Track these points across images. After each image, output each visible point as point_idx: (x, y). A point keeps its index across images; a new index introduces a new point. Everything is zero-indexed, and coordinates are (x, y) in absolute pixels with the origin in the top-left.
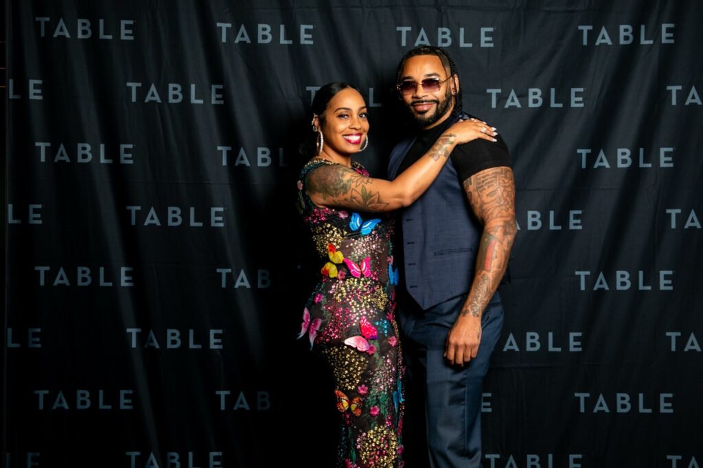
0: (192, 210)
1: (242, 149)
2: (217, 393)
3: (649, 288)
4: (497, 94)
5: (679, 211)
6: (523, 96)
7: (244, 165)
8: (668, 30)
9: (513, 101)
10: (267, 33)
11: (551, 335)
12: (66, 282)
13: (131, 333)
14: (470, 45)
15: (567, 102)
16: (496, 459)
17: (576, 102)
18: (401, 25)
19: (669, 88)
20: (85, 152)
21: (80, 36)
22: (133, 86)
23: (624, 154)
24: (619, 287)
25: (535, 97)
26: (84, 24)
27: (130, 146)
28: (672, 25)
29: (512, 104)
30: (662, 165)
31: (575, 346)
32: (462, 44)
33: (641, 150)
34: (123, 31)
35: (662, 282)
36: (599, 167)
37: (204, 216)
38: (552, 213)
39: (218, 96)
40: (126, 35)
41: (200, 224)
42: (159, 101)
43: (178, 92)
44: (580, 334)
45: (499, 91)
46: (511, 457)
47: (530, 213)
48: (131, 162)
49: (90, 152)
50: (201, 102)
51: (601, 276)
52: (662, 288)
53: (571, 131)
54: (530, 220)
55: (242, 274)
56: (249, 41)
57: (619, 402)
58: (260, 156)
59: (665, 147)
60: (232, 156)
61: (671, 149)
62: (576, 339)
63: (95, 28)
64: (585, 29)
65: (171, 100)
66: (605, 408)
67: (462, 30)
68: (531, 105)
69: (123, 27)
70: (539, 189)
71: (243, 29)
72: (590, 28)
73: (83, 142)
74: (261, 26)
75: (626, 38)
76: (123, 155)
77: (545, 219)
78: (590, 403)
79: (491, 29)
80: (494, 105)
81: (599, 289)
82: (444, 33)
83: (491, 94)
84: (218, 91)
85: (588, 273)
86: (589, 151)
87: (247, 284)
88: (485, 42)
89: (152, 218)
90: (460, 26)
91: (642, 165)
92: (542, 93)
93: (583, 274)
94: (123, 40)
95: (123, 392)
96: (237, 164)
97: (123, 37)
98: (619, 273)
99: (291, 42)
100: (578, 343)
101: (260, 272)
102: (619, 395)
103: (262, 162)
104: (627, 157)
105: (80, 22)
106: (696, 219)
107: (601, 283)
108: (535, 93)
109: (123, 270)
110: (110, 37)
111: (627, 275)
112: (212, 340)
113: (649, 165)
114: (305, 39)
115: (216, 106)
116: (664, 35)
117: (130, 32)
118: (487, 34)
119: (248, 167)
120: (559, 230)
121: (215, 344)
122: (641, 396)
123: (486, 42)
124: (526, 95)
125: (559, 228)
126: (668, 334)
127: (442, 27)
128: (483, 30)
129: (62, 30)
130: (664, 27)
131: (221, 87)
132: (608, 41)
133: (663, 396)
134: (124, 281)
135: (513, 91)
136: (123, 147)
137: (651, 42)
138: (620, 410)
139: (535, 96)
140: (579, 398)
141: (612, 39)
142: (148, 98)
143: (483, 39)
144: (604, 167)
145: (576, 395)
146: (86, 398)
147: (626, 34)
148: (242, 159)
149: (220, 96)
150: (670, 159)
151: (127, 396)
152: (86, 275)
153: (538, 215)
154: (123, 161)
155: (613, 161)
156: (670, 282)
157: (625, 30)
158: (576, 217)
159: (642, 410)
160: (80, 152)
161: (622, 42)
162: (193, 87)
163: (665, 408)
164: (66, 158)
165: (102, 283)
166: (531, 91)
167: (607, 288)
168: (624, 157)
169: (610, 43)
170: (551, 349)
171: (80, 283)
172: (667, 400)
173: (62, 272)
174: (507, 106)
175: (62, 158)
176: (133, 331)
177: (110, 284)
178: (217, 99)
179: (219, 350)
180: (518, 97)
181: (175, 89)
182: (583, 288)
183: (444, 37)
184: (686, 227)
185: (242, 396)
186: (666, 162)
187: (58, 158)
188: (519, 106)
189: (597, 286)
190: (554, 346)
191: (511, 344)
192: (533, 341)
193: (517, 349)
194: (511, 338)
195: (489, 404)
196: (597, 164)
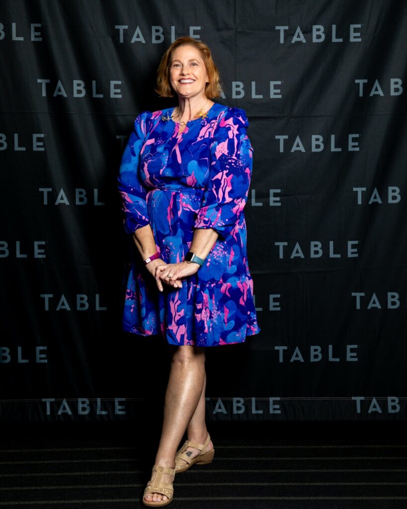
0: (16, 136)
1: (59, 81)
2: (42, 296)
6: (307, 32)
7: (62, 96)
9: (299, 37)
11: (331, 243)
15: (347, 37)
16: (284, 350)
17: (355, 37)
23: (396, 83)
24: (390, 201)
25: (318, 33)
29: (298, 39)
31: (352, 253)
36: (374, 95)
37: (26, 141)
38: (333, 137)
41: (24, 149)
44: (356, 242)
45: (287, 28)
46: (297, 348)
47: (314, 137)
50: (21, 39)
51: (376, 192)
53: (351, 63)
54: (314, 143)
55: (62, 193)
57: (390, 300)
58: (76, 88)
60: (51, 88)
62: (353, 246)
66: (378, 305)
68: (315, 40)
70: (322, 116)
77: (327, 142)
78: (365, 301)
80: (282, 41)
81: (374, 203)
83: (279, 31)
84: (37, 29)
85: (364, 189)
86: (366, 81)
87: (66, 201)
92: (324, 30)
93: (360, 190)
96: (55, 95)
98: (390, 189)
100: (355, 250)
101: (78, 190)
102: (390, 294)
103: (78, 93)
104: (399, 86)
107: (375, 197)
108: (318, 30)
111: (398, 190)
112: (37, 251)
115: (35, 42)
119: (65, 97)
120: (339, 152)
121: (39, 254)
124: (311, 31)
125: (339, 150)
131: (39, 25)
138: (390, 306)
140: (355, 297)
144: (379, 95)
145: (353, 294)
148: (60, 90)
149: (38, 34)
153: (321, 138)
155: (386, 90)
158: (354, 140)
162: (14, 25)
166: (315, 27)
167: (380, 202)
168: (396, 86)
170: (332, 255)
174: (293, 42)
178: (36, 36)
179: (43, 259)
180: (303, 33)
182: (360, 202)
185: (63, 299)
188: (304, 41)
189: (372, 200)
190: (334, 253)
191: (298, 252)
192: (316, 249)
193: (302, 256)
194: (297, 246)
195: (278, 304)
196: (373, 93)
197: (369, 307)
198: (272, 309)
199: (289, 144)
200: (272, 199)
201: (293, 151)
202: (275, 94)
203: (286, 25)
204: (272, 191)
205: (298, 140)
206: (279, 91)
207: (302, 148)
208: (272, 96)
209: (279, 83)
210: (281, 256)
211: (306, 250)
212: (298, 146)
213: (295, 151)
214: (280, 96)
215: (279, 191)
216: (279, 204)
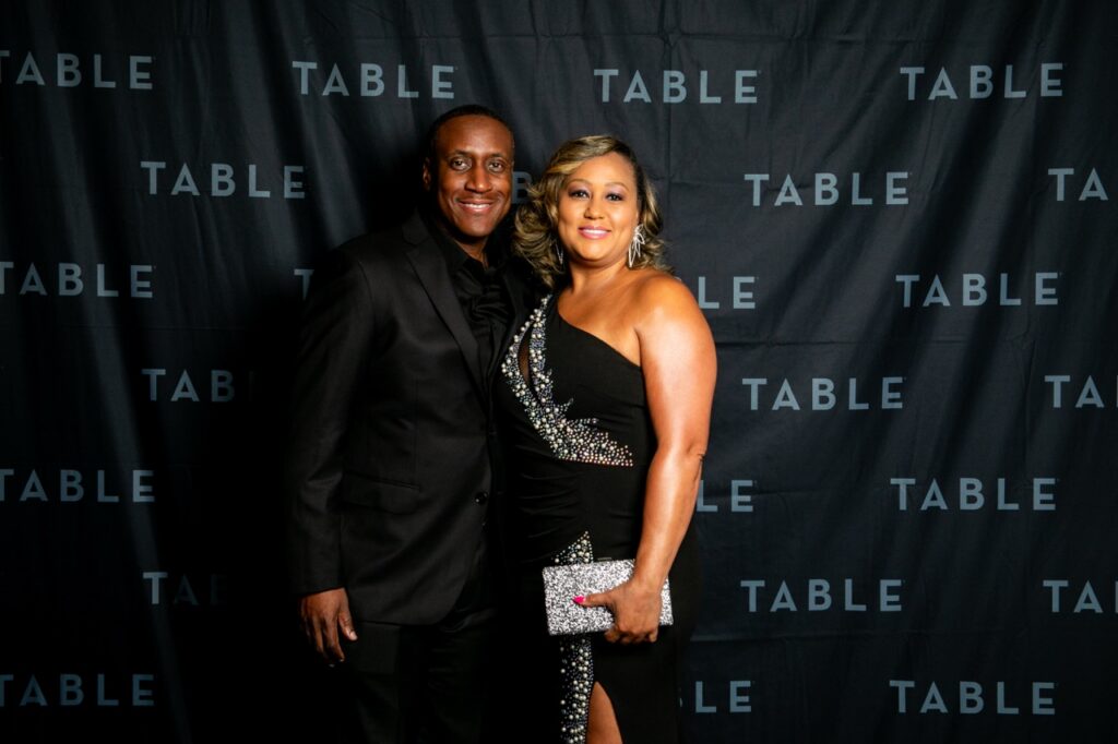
3: (1015, 507)
4: (762, 182)
5: (1067, 378)
6: (805, 186)
8: (1053, 74)
9: (789, 195)
10: (375, 78)
11: (848, 583)
12: (41, 494)
13: (150, 580)
14: (717, 100)
15: (880, 196)
17: (895, 196)
18: (602, 66)
19: (1051, 172)
20: (71, 278)
21: (62, 82)
22: (153, 167)
23: (974, 283)
24: (964, 505)
25: (826, 188)
26: (68, 63)
27: (148, 269)
28: (1058, 66)
29: (788, 199)
30: (1039, 301)
31: (889, 603)
32: (704, 99)
33: (1004, 277)
34: (134, 75)
35: (1038, 496)
36: (932, 304)
38: (853, 383)
39: (295, 185)
40: (139, 81)
42: (196, 193)
43: (227, 179)
44: (897, 583)
45: (766, 177)
47: (816, 382)
48: (149, 295)
49: (80, 277)
50: (266, 194)
51: (934, 487)
52: (1037, 506)
53: (889, 243)
54: (816, 393)
56: (346, 93)
57: (964, 697)
59: (1043, 270)
61: (1054, 276)
62: (891, 591)
63: (86, 68)
64: (912, 72)
65: (216, 192)
66: (941, 706)
67: (704, 75)
68: (819, 201)
69: (133, 67)
70: (832, 342)
71: (336, 72)
72: (921, 70)
73: (69, 260)
74: (365, 67)
75: (982, 88)
76: (136, 283)
77: (841, 392)
78: (916, 697)
79: (752, 73)
80: (757, 201)
81: (931, 508)
82: (674, 80)
83: (752, 182)
84: (295, 177)
85: (912, 481)
86: (916, 278)
88: (742, 94)
89: (184, 389)
90: (700, 68)
91: (1004, 301)
92: (838, 181)
93: (903, 483)
94: (135, 90)
95: (137, 678)
97: (134, 85)
98: (964, 482)
99: (416, 94)
100: (896, 598)
102: (964, 685)
104: (978, 288)
105: (61, 58)
106: (1095, 392)
107: (934, 498)
108: (826, 182)
109: (137, 474)
110: (112, 85)
111: (978, 485)
113: (1018, 302)
114: (439, 90)
115: (292, 201)
116: (1045, 82)
117: (146, 76)
118: (746, 82)
120: (864, 411)
122: (1001, 686)
123: (745, 95)
124: (811, 185)
125: (865, 406)
126: (1047, 583)
127: (670, 69)
128: (740, 75)
129: (30, 72)
130: (1046, 68)
131: (299, 169)
132: (950, 92)
133: (1037, 687)
134: (139, 493)
135: (788, 177)
136: (135, 269)
137: (1022, 94)
138: (964, 709)
139: (826, 186)
140: (896, 689)
141: (957, 91)
142: (178, 188)
143: (740, 89)
144: (940, 304)
145: (893, 683)
146: (77, 688)
147: (981, 80)
149: (298, 185)
150: (1052, 291)
151: (143, 685)
152: (75, 484)
153: (830, 385)
154: (136, 294)
155: (955, 293)
156: (1050, 497)
157: (978, 76)
158: (893, 388)
159: (1001, 709)
160: (63, 278)
161: (974, 94)
162: (252, 169)
163: (1040, 705)
164: (40, 288)
165: (102, 497)
166: (819, 177)
167: (944, 507)
168: (974, 288)
169: (953, 96)
170: (849, 606)
171: (64, 497)
172: (1044, 693)
173: (34, 478)
174: (778, 203)
175: (33, 289)
176: (154, 577)
177: (115, 499)
178: (293, 190)
180: (798, 187)
181: (222, 173)
182: (903, 506)
183: (674, 85)
184: (1079, 405)
186: (1045, 296)
187: (26, 288)
188: (799, 202)
189: (927, 504)
190: (854, 602)
191: (783, 600)
192: (819, 593)
193: (793, 608)
194: (784, 589)
195: (746, 699)
196: (929, 300)
197: (924, 710)
198: (734, 708)
199: (768, 394)
200: (736, 498)
201: (775, 407)
202: (743, 300)
203: (764, 173)
204: (736, 484)
205: (786, 387)
206: (749, 295)
207: (793, 404)
208: (737, 305)
209: (751, 280)
210: (753, 607)
211: (800, 596)
212: (786, 399)
213: (781, 408)
214: (751, 305)
215: (749, 483)
216: (749, 509)
